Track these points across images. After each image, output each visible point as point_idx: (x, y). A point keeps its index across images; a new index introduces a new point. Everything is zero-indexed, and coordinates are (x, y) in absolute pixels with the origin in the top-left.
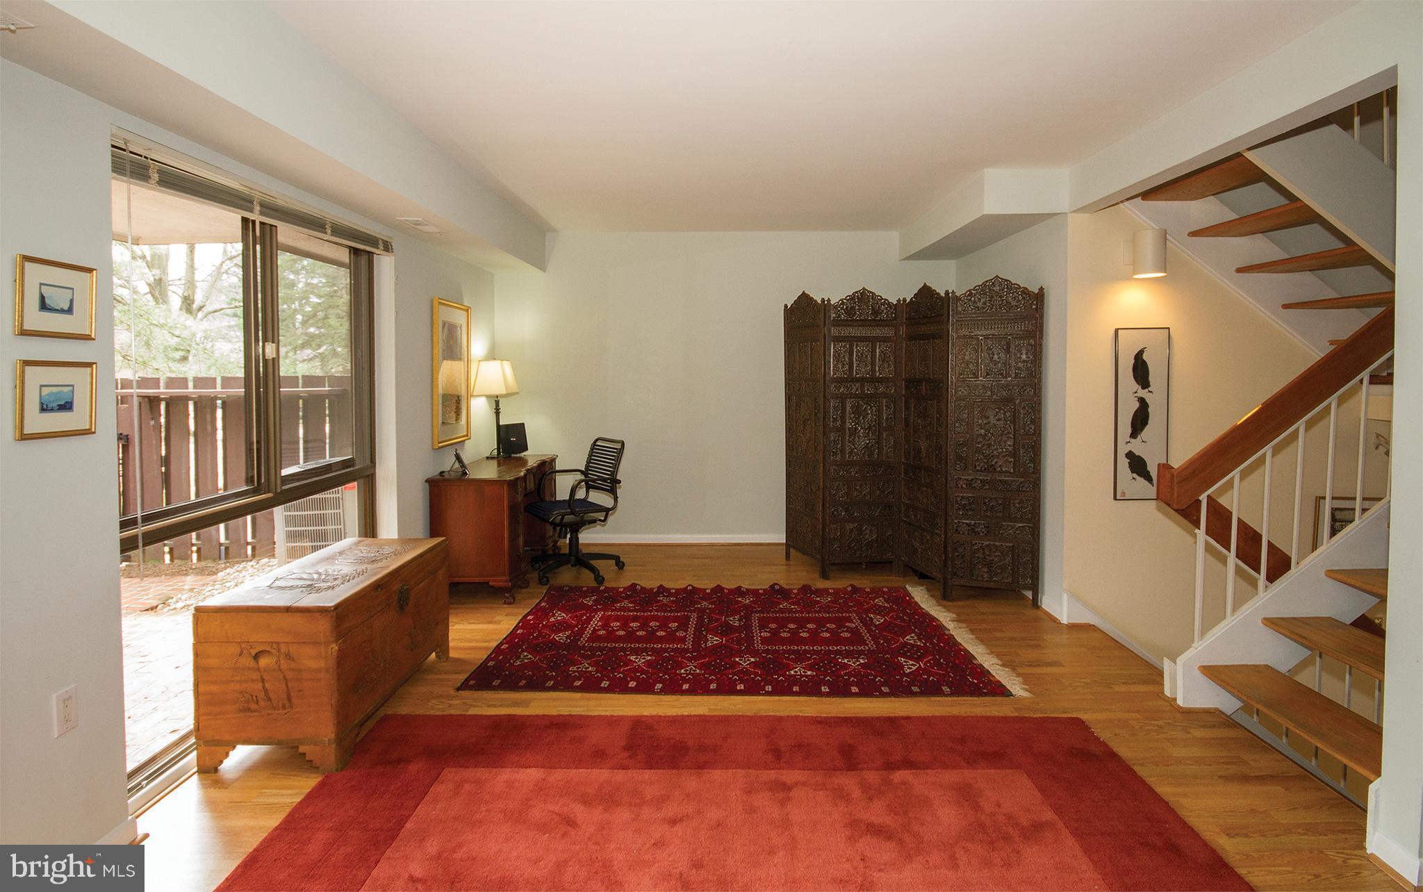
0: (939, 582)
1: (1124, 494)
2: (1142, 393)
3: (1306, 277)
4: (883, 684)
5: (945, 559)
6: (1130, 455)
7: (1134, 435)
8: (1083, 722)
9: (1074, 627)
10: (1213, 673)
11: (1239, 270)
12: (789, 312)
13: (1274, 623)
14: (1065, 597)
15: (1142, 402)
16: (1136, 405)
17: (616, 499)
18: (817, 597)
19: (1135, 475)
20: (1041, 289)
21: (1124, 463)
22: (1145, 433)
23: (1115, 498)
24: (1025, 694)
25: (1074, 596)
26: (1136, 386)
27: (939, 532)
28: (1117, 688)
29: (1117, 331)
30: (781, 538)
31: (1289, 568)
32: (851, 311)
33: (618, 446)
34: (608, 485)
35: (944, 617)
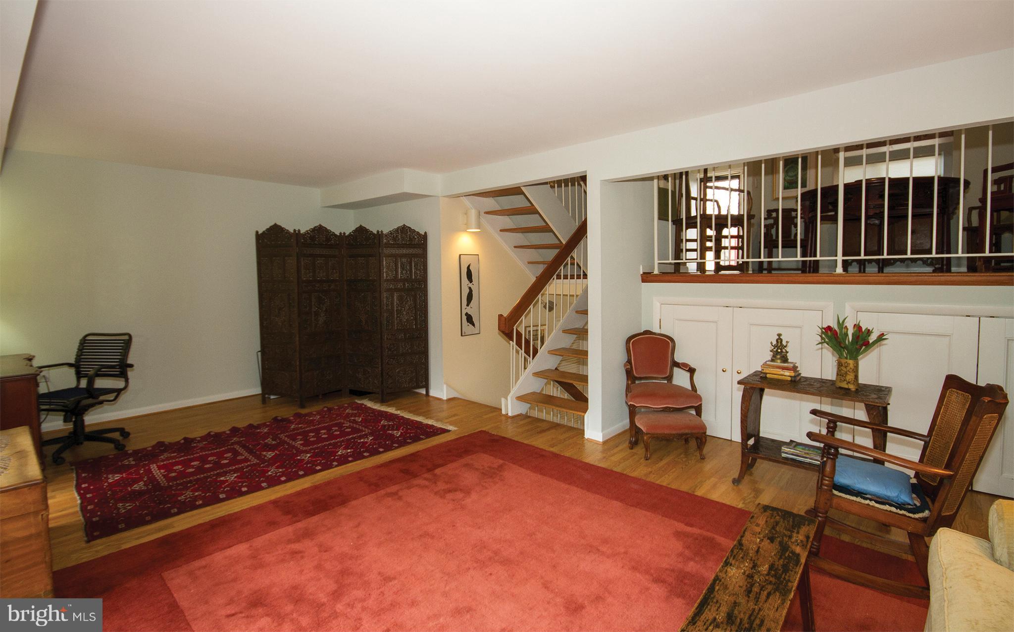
0: (378, 393)
1: (465, 333)
2: (470, 285)
3: (520, 235)
4: (364, 452)
5: (382, 381)
6: (467, 314)
7: (468, 305)
8: (485, 431)
9: (450, 400)
10: (521, 398)
11: (501, 231)
12: (260, 238)
13: (537, 374)
14: (445, 386)
15: (470, 288)
16: (468, 290)
17: (127, 381)
18: (310, 417)
19: (469, 324)
20: (426, 233)
21: (464, 318)
22: (472, 304)
23: (462, 335)
24: (456, 429)
25: (448, 386)
26: (468, 282)
27: (377, 366)
28: (485, 417)
29: (460, 255)
30: (258, 390)
31: (538, 352)
32: (312, 238)
33: (126, 337)
34: (117, 371)
35: (392, 410)
